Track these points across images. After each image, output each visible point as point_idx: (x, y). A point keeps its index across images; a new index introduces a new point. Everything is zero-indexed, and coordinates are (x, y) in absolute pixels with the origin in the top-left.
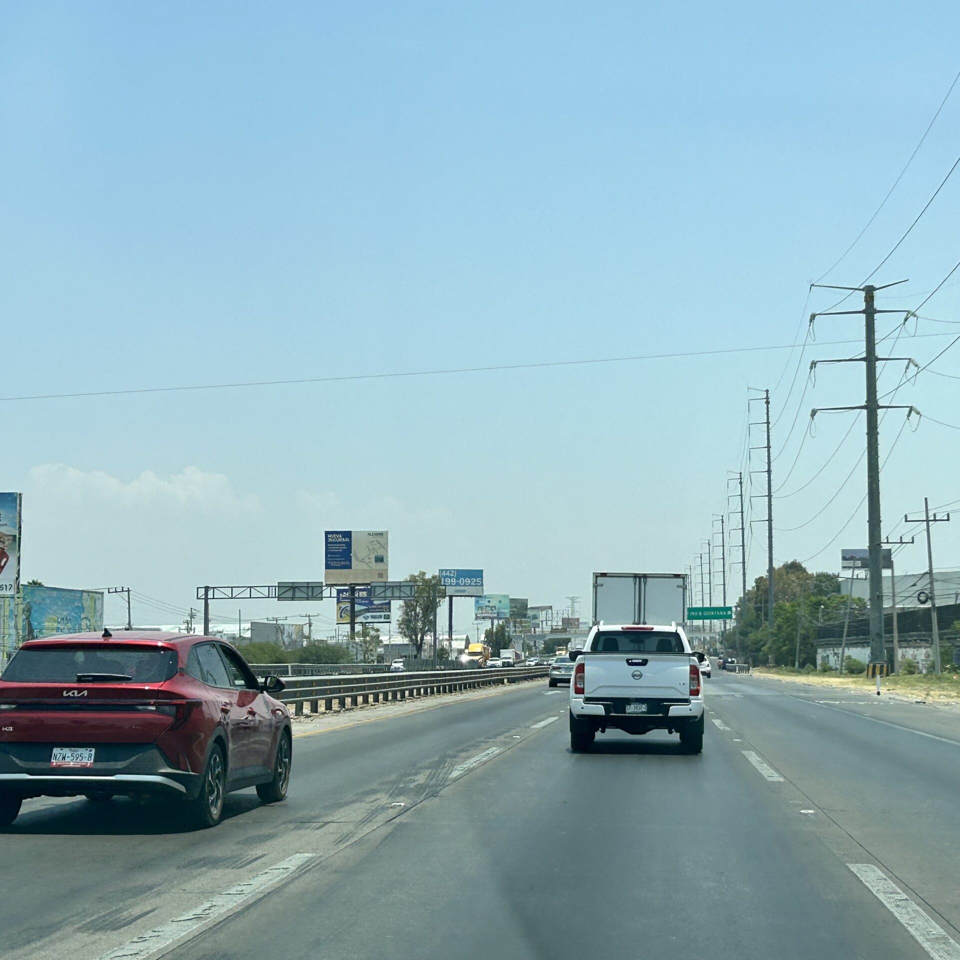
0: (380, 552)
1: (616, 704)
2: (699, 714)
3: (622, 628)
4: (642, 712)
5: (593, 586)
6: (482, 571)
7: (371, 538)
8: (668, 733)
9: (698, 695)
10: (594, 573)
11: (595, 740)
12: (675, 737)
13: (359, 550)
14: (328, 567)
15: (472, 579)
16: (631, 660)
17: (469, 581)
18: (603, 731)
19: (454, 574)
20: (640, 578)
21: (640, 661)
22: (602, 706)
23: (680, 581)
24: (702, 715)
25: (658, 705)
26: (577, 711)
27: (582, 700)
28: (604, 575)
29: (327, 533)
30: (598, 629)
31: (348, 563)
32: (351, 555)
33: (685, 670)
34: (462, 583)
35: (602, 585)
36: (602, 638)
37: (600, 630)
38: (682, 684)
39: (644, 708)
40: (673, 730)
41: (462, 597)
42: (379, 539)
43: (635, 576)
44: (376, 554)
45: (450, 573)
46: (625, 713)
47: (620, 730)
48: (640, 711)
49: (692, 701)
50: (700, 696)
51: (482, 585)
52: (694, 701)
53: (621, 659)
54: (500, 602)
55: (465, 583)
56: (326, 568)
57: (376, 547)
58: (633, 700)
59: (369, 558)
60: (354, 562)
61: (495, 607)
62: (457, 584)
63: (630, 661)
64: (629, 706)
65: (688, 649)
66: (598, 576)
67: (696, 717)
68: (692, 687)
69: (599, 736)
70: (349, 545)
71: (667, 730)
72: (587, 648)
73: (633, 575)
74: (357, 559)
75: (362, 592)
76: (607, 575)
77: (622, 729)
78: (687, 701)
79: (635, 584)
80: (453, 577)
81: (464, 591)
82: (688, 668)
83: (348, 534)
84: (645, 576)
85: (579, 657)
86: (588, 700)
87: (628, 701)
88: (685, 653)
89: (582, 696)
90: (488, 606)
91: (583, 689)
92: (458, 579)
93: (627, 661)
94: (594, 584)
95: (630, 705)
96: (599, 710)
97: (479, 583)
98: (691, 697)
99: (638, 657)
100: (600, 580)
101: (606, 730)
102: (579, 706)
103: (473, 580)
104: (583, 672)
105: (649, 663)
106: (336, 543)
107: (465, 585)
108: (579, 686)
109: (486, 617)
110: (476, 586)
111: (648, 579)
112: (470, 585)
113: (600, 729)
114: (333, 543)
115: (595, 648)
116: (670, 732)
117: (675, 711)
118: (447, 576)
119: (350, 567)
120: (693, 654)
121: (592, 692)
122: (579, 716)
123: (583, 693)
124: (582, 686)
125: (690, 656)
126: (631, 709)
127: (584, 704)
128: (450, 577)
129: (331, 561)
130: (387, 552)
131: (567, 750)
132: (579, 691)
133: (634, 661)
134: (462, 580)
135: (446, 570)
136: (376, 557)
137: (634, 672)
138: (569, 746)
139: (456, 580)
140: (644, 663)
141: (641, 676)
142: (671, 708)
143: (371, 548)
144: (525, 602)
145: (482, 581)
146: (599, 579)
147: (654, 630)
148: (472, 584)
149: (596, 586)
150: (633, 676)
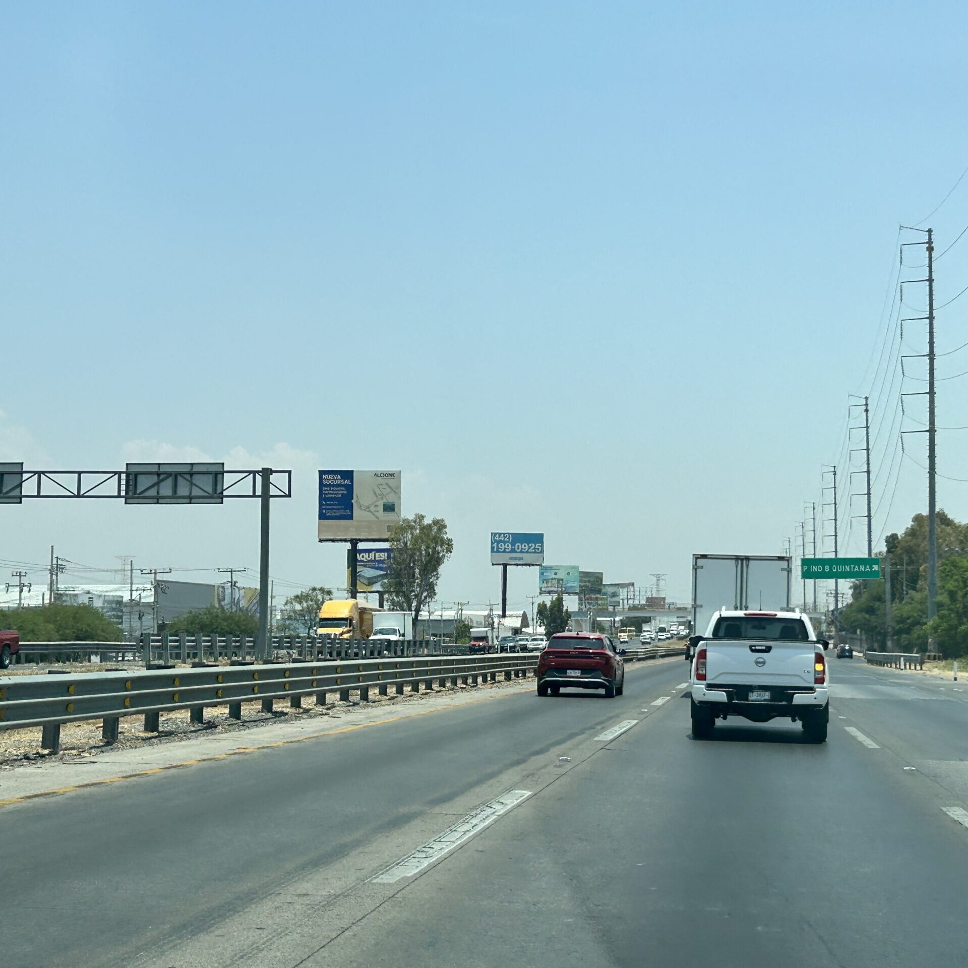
0: (391, 499)
1: (739, 691)
2: (824, 703)
3: (745, 614)
4: (765, 699)
5: (693, 568)
6: (542, 535)
7: (380, 480)
8: (791, 721)
9: (823, 683)
10: (693, 555)
11: (715, 727)
12: (798, 726)
13: (362, 495)
14: (322, 516)
15: (530, 545)
16: (755, 646)
17: (527, 547)
18: (725, 718)
19: (509, 538)
20: (742, 560)
21: (764, 648)
22: (724, 693)
23: (784, 564)
24: (827, 704)
25: (782, 693)
26: (698, 697)
27: (703, 686)
28: (704, 557)
29: (321, 473)
30: (720, 615)
31: (348, 512)
32: (352, 501)
33: (811, 657)
34: (518, 549)
35: (702, 567)
36: (724, 624)
37: (722, 616)
38: (806, 672)
39: (767, 695)
40: (797, 718)
41: (519, 566)
42: (391, 482)
43: (737, 558)
44: (385, 500)
45: (505, 537)
46: (747, 700)
47: (741, 717)
48: (763, 698)
49: (817, 689)
50: (825, 684)
51: (542, 552)
52: (819, 689)
53: (743, 646)
54: (569, 574)
55: (522, 549)
56: (320, 519)
57: (385, 492)
58: (755, 687)
59: (377, 506)
60: (356, 512)
61: (562, 580)
62: (513, 551)
63: (753, 648)
64: (751, 694)
65: (813, 636)
66: (697, 557)
67: (820, 706)
68: (817, 676)
69: (719, 722)
70: (350, 488)
71: (790, 718)
72: (708, 633)
73: (734, 557)
74: (360, 507)
75: (379, 554)
76: (708, 557)
77: (744, 716)
78: (811, 689)
79: (737, 567)
80: (508, 542)
81: (521, 559)
82: (813, 656)
83: (348, 475)
84: (747, 558)
85: (701, 642)
86: (710, 686)
87: (750, 688)
88: (809, 640)
89: (704, 682)
90: (555, 579)
91: (705, 676)
92: (513, 544)
93: (751, 647)
94: (693, 565)
95: (753, 692)
96: (721, 696)
97: (538, 549)
98: (816, 686)
99: (761, 644)
100: (701, 562)
101: (728, 717)
102: (700, 691)
103: (532, 546)
104: (705, 658)
105: (773, 651)
106: (334, 486)
107: (521, 552)
108: (700, 672)
109: (552, 591)
110: (535, 552)
111: (751, 562)
112: (527, 552)
113: (722, 716)
114: (330, 485)
115: (716, 634)
116: (794, 720)
117: (799, 699)
118: (500, 541)
119: (350, 517)
120: (818, 642)
121: (712, 679)
122: (700, 702)
123: (705, 680)
124: (704, 672)
125: (815, 644)
126: (754, 697)
127: (705, 691)
128: (505, 542)
129: (326, 509)
130: (400, 498)
131: (688, 736)
132: (701, 677)
133: (757, 648)
134: (518, 546)
135: (500, 534)
136: (384, 505)
137: (756, 659)
138: (690, 732)
139: (512, 546)
140: (768, 650)
141: (764, 663)
142: (795, 696)
143: (378, 492)
144: (600, 576)
145: (542, 546)
146: (699, 560)
147: (777, 617)
148: (529, 551)
149: (696, 568)
150: (757, 663)
